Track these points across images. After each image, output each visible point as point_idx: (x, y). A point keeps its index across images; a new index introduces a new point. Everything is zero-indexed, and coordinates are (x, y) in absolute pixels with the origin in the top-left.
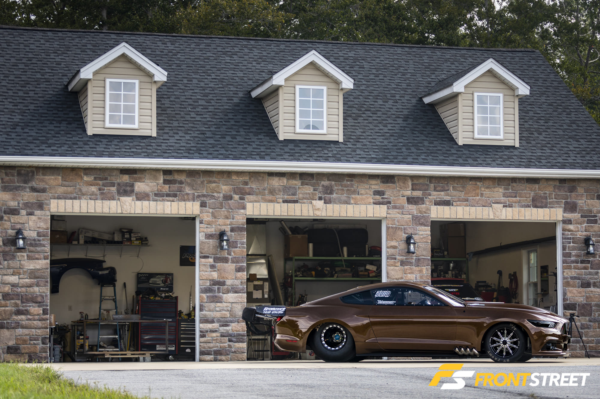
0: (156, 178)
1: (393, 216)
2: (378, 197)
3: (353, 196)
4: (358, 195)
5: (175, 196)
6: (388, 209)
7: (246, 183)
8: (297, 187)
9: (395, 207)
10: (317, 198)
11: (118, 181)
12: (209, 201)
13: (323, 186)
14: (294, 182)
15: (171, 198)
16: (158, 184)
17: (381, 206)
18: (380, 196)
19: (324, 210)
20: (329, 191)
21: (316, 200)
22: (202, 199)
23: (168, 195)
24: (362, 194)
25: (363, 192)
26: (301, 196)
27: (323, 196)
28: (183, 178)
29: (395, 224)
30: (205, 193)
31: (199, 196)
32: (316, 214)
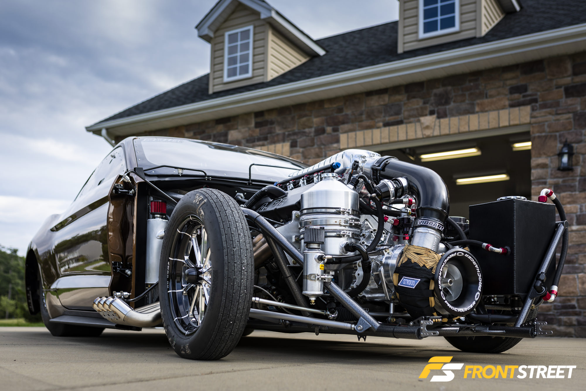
0: (247, 123)
1: (540, 119)
2: (516, 96)
3: (479, 101)
4: (487, 97)
5: (266, 139)
6: (533, 110)
7: (340, 110)
8: (402, 103)
9: (544, 106)
10: (427, 112)
11: (215, 132)
12: (300, 140)
13: (435, 95)
14: (398, 97)
15: (261, 143)
16: (249, 129)
17: (522, 108)
18: (520, 93)
19: (437, 128)
20: (443, 101)
21: (426, 115)
22: (292, 137)
23: (259, 140)
24: (491, 96)
25: (493, 92)
26: (406, 113)
27: (436, 109)
28: (273, 117)
29: (544, 131)
30: (296, 131)
31: (289, 135)
32: (425, 135)
